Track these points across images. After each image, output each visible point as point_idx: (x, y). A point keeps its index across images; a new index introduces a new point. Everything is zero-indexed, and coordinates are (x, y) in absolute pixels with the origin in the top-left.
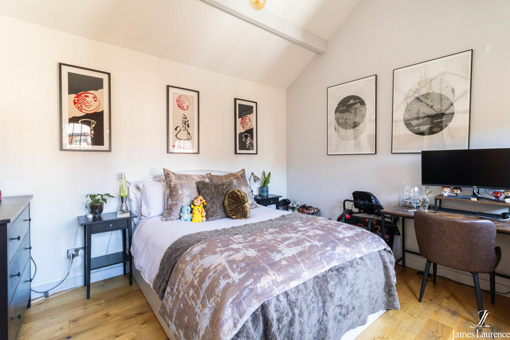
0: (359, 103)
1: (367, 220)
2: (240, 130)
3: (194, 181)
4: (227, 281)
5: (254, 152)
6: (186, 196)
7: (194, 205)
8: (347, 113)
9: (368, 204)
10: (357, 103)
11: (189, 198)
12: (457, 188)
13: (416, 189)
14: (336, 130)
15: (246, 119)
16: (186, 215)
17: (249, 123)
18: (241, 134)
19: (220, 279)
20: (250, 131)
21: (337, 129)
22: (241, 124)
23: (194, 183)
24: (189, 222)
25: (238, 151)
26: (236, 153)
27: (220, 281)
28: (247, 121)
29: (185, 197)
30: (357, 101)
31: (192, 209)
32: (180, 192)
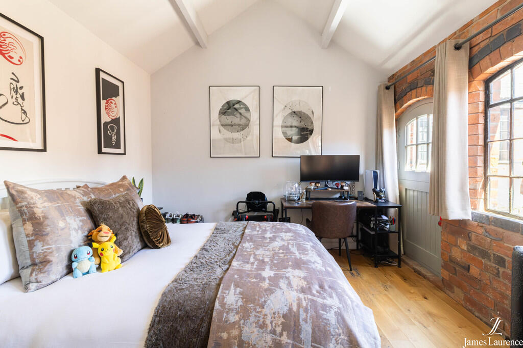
0: (243, 109)
1: (265, 217)
2: (105, 118)
3: (78, 201)
5: (121, 151)
6: (75, 229)
7: (99, 242)
8: (233, 116)
9: (262, 203)
10: (242, 108)
11: (80, 232)
14: (220, 132)
15: (111, 103)
17: (115, 109)
18: (106, 124)
20: (116, 121)
21: (221, 131)
22: (106, 109)
23: (80, 204)
25: (104, 150)
26: (100, 152)
28: (113, 105)
29: (73, 233)
30: (242, 106)
32: (61, 224)
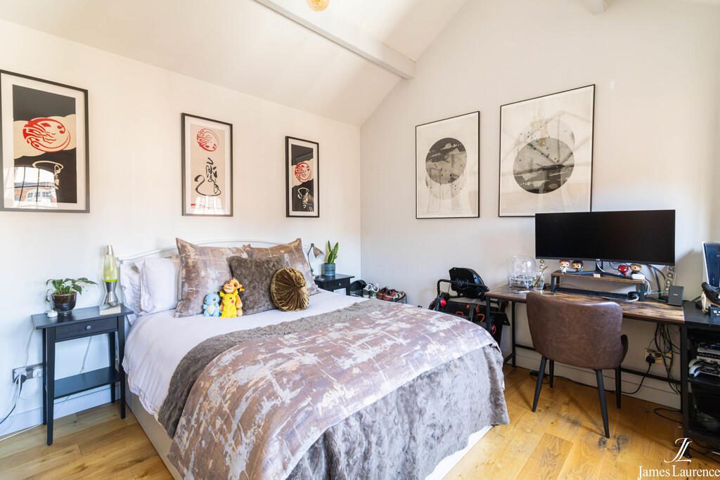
0: (457, 149)
1: (468, 306)
2: (294, 182)
3: (225, 257)
4: (273, 403)
5: (315, 213)
6: (213, 279)
7: (225, 293)
8: (442, 162)
9: (469, 285)
10: (454, 148)
11: (216, 282)
12: (577, 262)
13: (529, 264)
14: (427, 185)
15: (303, 166)
16: (212, 308)
17: (307, 173)
18: (295, 188)
19: (263, 400)
20: (309, 185)
21: (429, 183)
22: (296, 173)
23: (225, 260)
24: (216, 317)
25: (292, 213)
26: (288, 215)
27: (262, 403)
28: (305, 169)
29: (210, 282)
30: (455, 146)
31: (221, 298)
32: (203, 273)
